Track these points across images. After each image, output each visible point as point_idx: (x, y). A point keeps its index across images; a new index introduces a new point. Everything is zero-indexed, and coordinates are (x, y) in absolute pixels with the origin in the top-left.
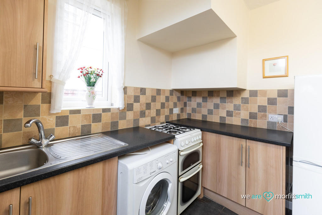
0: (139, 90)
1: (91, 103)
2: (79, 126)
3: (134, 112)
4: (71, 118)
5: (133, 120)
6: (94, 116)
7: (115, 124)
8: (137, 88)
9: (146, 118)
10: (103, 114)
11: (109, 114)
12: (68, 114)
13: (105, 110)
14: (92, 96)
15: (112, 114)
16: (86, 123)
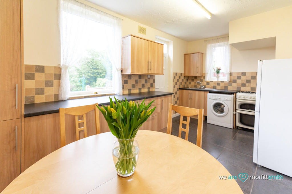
0: (241, 73)
1: (218, 79)
2: (213, 86)
3: (237, 84)
4: (210, 83)
5: (236, 88)
6: (217, 83)
7: (226, 88)
8: (239, 73)
9: (246, 87)
10: (221, 83)
11: (223, 83)
12: (209, 82)
13: (221, 82)
14: (218, 77)
15: (225, 83)
16: (214, 85)
